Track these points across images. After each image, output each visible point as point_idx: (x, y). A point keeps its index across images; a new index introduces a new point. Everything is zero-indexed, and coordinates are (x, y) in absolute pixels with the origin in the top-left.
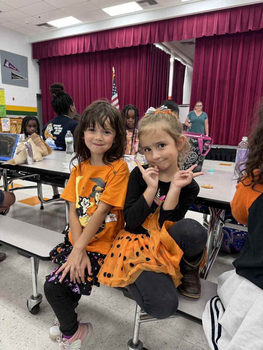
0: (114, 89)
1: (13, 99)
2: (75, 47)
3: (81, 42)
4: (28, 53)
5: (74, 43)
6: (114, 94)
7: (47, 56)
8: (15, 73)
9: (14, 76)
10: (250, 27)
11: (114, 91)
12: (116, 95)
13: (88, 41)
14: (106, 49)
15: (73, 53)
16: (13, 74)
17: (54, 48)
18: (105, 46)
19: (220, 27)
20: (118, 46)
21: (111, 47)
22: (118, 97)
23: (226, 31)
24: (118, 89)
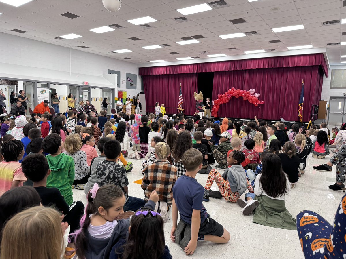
0: (181, 92)
1: (130, 95)
2: (162, 71)
3: (165, 69)
4: (137, 73)
5: (161, 70)
6: (180, 94)
7: (147, 74)
8: (131, 83)
9: (131, 84)
10: (238, 69)
11: (180, 93)
12: (181, 95)
13: (168, 69)
14: (177, 73)
15: (161, 74)
16: (130, 84)
17: (151, 71)
18: (176, 72)
19: (226, 68)
20: (182, 72)
21: (179, 73)
22: (182, 96)
23: (228, 70)
24: (182, 92)
